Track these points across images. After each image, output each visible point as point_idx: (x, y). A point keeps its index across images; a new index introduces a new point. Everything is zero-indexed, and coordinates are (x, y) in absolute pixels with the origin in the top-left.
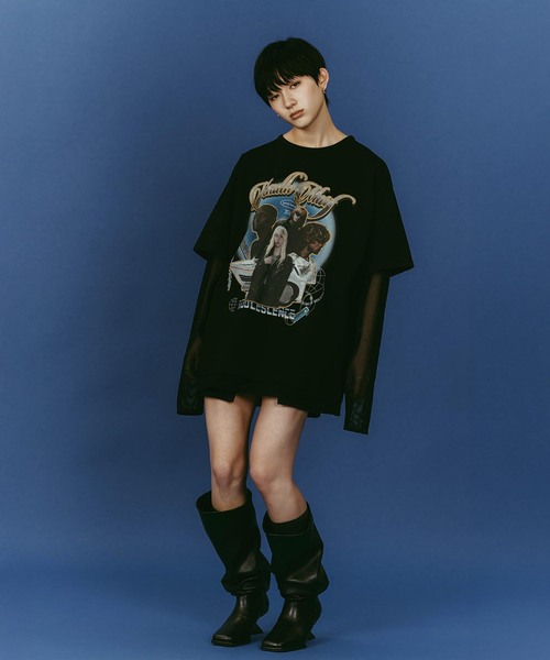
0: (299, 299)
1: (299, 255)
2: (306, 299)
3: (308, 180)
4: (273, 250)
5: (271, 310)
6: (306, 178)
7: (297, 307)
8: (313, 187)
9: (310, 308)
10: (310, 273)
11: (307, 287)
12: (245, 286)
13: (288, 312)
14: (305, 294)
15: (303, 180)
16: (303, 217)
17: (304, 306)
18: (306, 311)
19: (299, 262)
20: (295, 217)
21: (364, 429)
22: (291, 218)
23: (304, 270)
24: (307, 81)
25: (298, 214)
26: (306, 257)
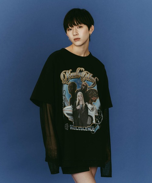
0: (94, 122)
1: (89, 103)
2: (97, 122)
3: (85, 70)
4: (79, 102)
5: (84, 128)
6: (84, 70)
7: (94, 125)
8: (87, 73)
9: (100, 125)
10: (95, 110)
11: (96, 116)
12: (70, 118)
13: (92, 128)
14: (96, 119)
15: (82, 71)
16: (86, 87)
17: (97, 125)
18: (98, 127)
19: (89, 106)
20: (83, 87)
21: (110, 176)
22: (82, 88)
23: (93, 109)
24: (85, 27)
25: (84, 86)
26: (91, 104)
